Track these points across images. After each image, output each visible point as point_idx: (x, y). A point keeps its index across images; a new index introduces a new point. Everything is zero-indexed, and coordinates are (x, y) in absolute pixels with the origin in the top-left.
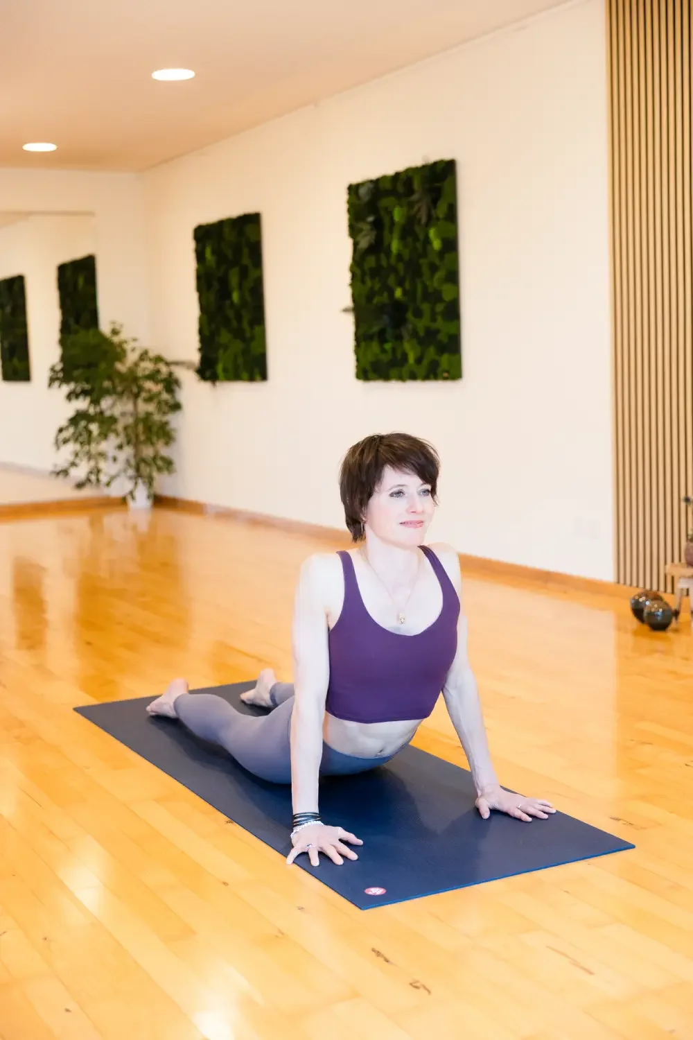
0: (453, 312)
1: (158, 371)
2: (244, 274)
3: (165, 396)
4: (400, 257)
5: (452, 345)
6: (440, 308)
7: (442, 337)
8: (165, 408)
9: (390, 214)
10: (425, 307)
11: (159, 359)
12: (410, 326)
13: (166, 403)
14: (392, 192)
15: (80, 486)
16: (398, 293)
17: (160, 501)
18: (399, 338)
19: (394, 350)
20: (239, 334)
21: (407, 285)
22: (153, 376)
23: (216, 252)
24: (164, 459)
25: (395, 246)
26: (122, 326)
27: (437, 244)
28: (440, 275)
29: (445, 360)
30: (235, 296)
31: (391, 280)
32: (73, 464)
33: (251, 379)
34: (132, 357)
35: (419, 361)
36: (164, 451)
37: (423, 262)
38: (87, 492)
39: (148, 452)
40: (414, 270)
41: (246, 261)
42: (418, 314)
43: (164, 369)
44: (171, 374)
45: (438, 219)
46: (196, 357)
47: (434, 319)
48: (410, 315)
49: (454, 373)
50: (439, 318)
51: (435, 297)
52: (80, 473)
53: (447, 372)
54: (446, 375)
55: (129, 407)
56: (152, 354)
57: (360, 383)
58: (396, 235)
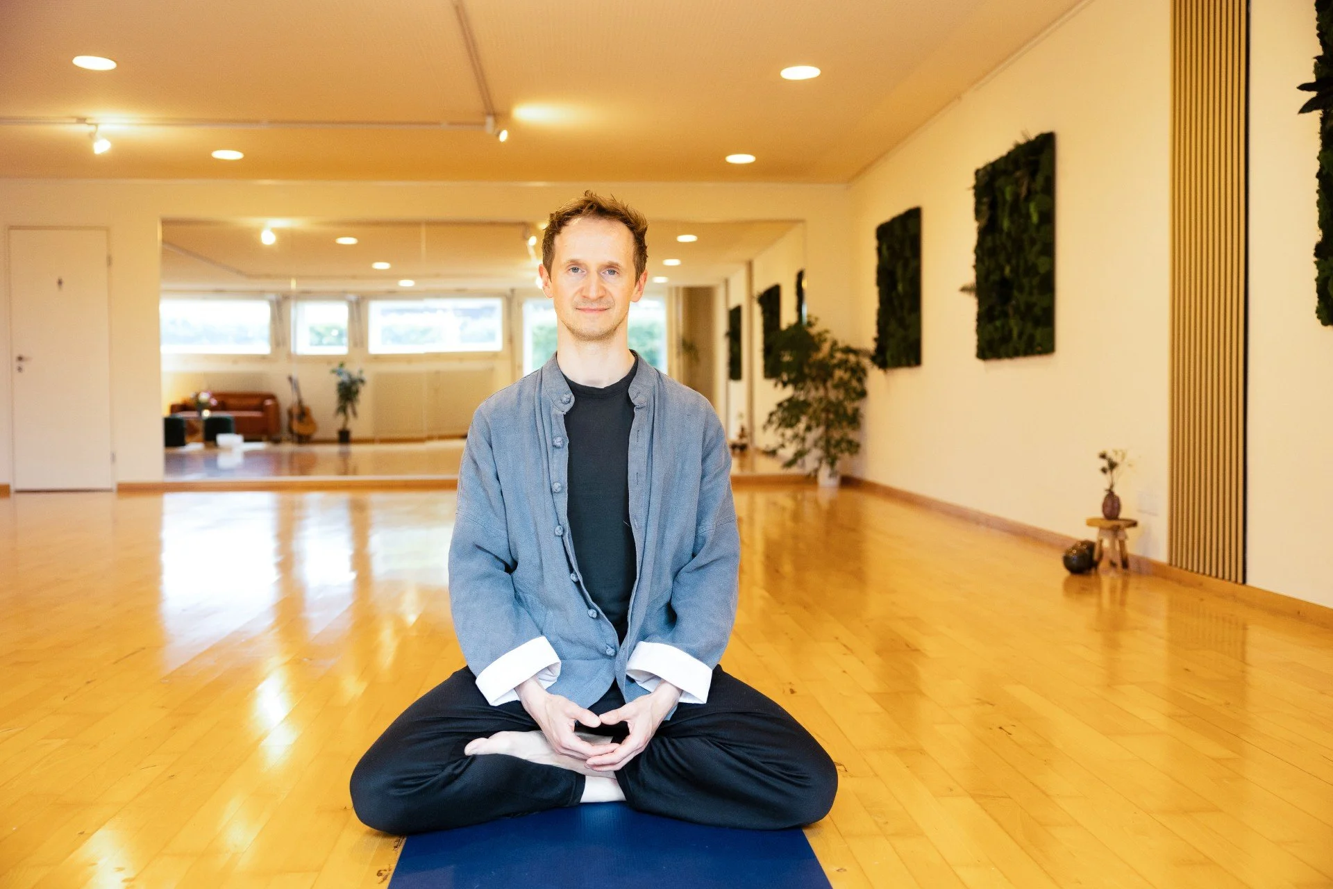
0: (1047, 284)
1: (846, 361)
2: (906, 266)
3: (854, 383)
4: (1009, 234)
5: (1046, 319)
6: (1036, 281)
7: (1037, 311)
8: (853, 395)
9: (1003, 194)
10: (1025, 281)
11: (848, 350)
12: (1014, 302)
13: (854, 390)
14: (1005, 172)
15: (789, 464)
16: (1007, 270)
17: (848, 482)
18: (1005, 315)
19: (1003, 326)
20: (902, 323)
21: (1014, 262)
22: (843, 364)
23: (889, 248)
24: (850, 442)
25: (1006, 224)
26: (817, 319)
27: (1035, 218)
28: (1037, 248)
29: (1039, 334)
30: (900, 287)
31: (1002, 258)
32: (783, 446)
33: (909, 365)
34: (826, 348)
35: (1020, 335)
36: (852, 435)
37: (1025, 237)
38: (795, 470)
39: (836, 435)
40: (1019, 247)
41: (908, 253)
42: (1021, 290)
43: (852, 358)
44: (858, 364)
45: (1036, 192)
46: (871, 346)
47: (1031, 294)
48: (1016, 293)
49: (1047, 347)
50: (1035, 291)
51: (1031, 270)
52: (788, 452)
53: (1040, 345)
54: (1039, 349)
55: (821, 392)
56: (841, 345)
57: (980, 363)
58: (1007, 213)
